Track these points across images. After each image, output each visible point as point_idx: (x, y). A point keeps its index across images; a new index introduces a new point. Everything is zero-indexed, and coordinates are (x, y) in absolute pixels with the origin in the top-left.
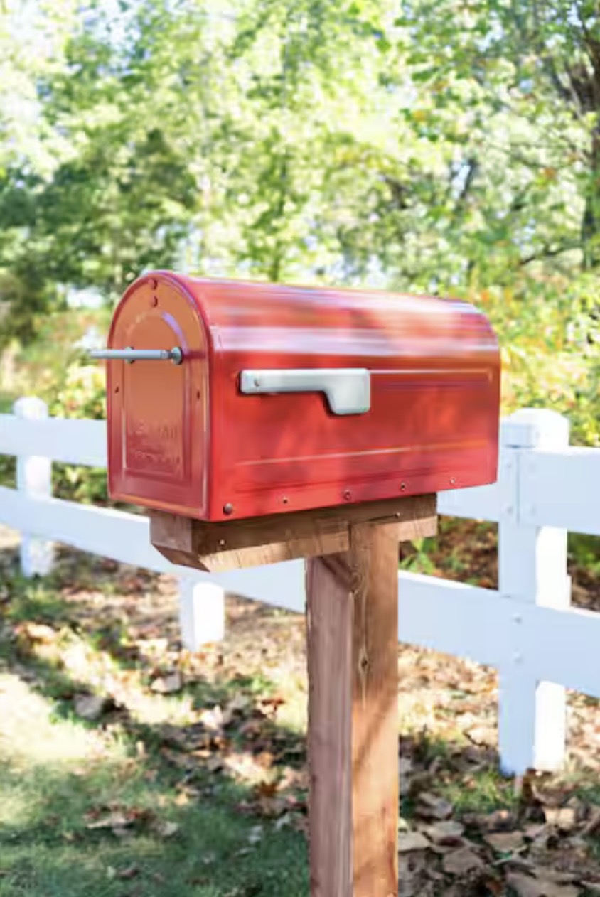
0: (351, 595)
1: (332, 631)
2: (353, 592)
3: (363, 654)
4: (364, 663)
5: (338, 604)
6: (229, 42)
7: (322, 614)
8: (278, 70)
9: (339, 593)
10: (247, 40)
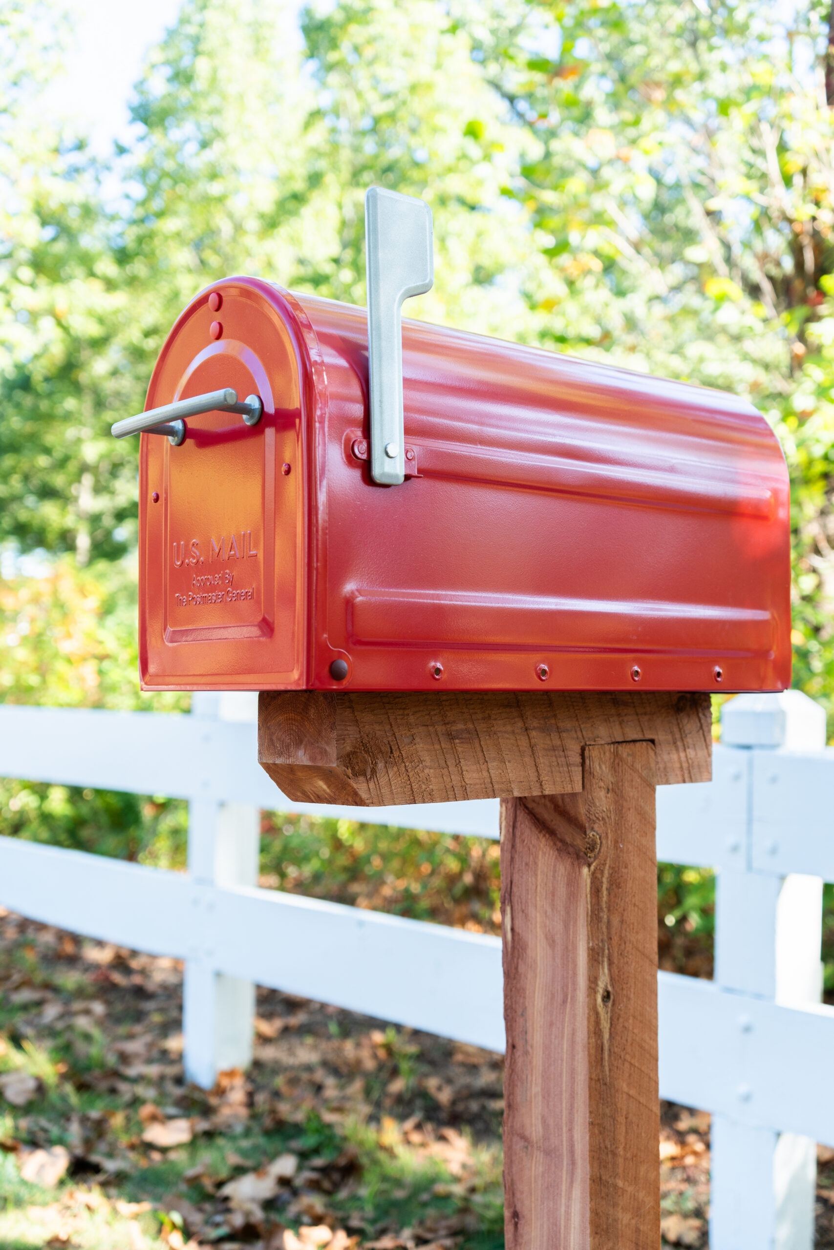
0: (585, 870)
1: (551, 942)
2: (589, 866)
3: (603, 982)
4: (607, 996)
5: (562, 891)
6: (268, 206)
7: (532, 911)
8: (335, 249)
9: (563, 868)
10: (291, 205)
